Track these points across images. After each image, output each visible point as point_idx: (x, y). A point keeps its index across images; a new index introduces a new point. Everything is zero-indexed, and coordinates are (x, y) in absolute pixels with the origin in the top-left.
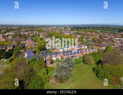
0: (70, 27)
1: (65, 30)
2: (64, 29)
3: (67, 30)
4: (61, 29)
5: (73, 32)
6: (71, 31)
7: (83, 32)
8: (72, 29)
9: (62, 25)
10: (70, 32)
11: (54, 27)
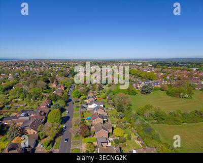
0: (151, 63)
1: (143, 67)
2: (142, 65)
3: (147, 67)
4: (137, 65)
5: (156, 69)
6: (153, 68)
7: (170, 70)
8: (154, 66)
9: (138, 60)
10: (151, 70)
11: (126, 62)
